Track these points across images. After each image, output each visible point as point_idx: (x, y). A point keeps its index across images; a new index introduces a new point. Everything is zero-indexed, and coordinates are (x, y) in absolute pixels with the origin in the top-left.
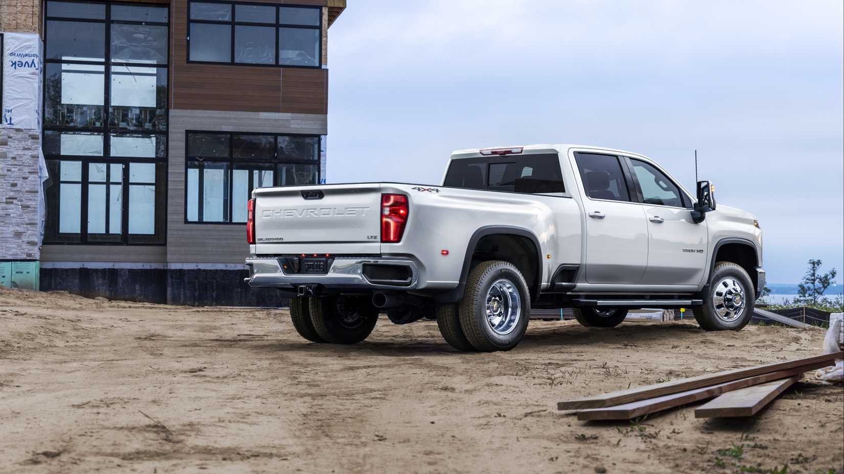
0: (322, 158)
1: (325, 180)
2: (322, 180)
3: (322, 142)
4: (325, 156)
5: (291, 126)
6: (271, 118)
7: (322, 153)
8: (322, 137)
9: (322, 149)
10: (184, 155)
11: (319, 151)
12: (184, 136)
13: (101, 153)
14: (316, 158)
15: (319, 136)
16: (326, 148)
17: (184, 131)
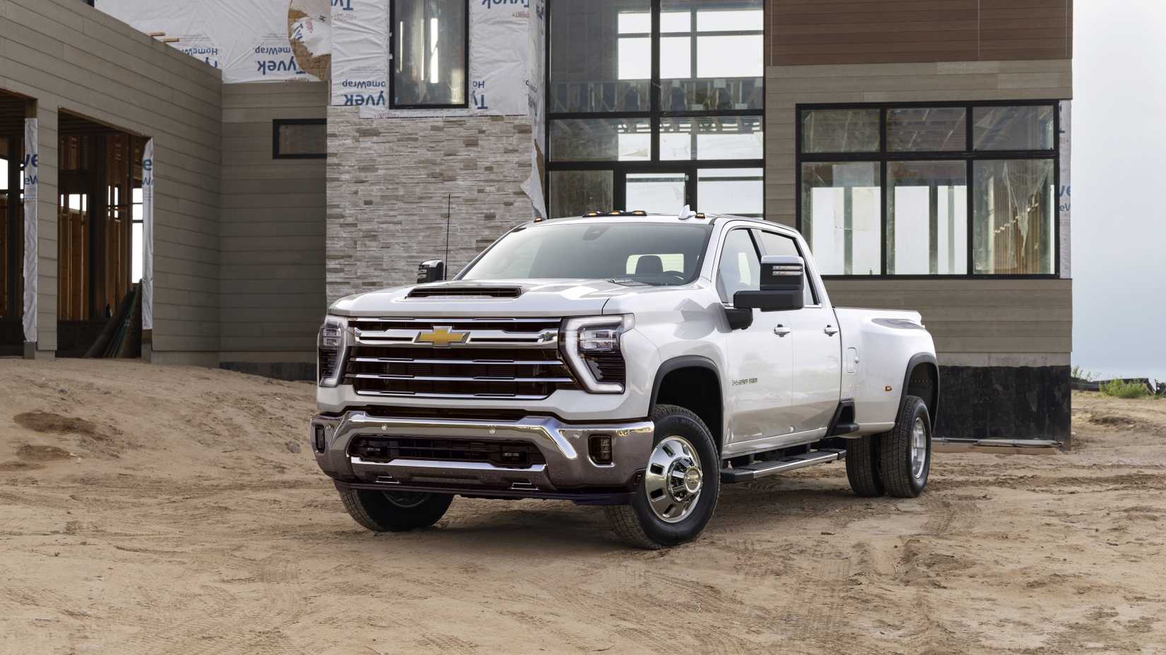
0: (1062, 146)
1: (1069, 188)
2: (1063, 187)
3: (1062, 114)
4: (1069, 141)
5: (999, 87)
6: (961, 73)
7: (1061, 135)
8: (1063, 104)
9: (1062, 126)
10: (794, 152)
11: (1057, 131)
12: (793, 115)
13: (647, 156)
14: (1050, 145)
15: (1055, 103)
16: (1069, 125)
17: (794, 106)
